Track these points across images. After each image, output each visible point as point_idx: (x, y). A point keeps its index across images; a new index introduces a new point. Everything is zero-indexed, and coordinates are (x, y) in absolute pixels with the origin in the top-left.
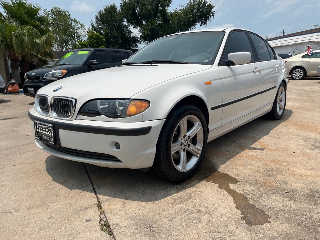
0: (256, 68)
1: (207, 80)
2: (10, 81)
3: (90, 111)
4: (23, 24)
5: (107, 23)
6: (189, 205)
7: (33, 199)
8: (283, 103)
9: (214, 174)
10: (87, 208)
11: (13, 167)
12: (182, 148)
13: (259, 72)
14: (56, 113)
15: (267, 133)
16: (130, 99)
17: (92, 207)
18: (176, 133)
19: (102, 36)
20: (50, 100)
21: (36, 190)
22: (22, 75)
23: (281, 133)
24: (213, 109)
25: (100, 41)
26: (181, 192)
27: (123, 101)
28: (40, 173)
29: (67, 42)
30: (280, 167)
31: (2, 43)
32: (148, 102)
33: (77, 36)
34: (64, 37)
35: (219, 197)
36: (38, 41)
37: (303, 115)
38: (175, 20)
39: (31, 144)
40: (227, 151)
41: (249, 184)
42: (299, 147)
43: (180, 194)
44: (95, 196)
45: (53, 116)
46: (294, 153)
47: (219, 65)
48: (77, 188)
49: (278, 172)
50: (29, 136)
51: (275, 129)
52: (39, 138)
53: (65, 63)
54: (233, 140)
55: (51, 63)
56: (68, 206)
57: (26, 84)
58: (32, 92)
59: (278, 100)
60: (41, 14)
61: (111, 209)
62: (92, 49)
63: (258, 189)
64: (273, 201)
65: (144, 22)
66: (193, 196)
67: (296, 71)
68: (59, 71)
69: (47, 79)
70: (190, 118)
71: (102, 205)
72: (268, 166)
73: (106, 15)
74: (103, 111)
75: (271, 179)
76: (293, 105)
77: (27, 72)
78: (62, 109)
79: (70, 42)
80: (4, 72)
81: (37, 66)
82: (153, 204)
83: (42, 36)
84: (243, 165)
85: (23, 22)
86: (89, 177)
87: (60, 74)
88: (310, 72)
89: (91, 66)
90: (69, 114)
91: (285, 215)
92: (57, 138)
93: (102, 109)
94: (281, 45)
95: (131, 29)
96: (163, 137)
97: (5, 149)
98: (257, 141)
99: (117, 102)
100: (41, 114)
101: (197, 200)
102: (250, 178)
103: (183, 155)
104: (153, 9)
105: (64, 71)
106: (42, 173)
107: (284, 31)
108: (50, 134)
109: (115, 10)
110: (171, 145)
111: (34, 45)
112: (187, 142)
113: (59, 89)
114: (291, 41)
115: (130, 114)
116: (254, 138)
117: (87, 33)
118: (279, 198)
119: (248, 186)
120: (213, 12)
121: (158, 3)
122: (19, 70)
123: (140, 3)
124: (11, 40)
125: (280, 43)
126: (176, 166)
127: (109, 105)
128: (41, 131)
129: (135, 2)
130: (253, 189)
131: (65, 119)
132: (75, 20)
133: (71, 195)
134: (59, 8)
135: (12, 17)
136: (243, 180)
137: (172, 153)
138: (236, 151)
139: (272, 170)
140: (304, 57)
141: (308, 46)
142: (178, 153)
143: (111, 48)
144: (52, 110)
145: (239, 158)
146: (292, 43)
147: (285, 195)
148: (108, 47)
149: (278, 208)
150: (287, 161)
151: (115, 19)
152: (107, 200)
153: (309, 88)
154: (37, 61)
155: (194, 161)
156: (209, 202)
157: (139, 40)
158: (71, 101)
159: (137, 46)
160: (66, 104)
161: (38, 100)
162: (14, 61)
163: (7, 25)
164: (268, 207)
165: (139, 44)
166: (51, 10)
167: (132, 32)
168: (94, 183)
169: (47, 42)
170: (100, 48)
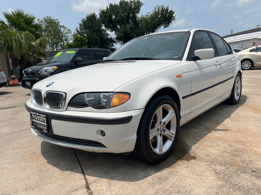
0: (217, 62)
1: (178, 74)
2: (11, 76)
3: (77, 103)
4: (21, 30)
5: (89, 28)
6: (167, 185)
7: (29, 180)
8: (239, 90)
9: (186, 155)
10: (77, 190)
11: (13, 151)
12: (158, 133)
13: (220, 65)
14: (49, 105)
15: (228, 116)
16: (113, 92)
17: (81, 188)
18: (154, 120)
19: (85, 38)
20: (44, 94)
21: (32, 172)
22: (21, 71)
23: (240, 116)
24: (183, 98)
25: (84, 42)
26: (159, 172)
27: (107, 94)
28: (36, 156)
29: (57, 44)
30: (244, 147)
31: (5, 46)
32: (129, 94)
33: (65, 39)
34: (54, 40)
35: (193, 177)
36: (33, 43)
37: (256, 99)
38: (144, 24)
39: (28, 129)
40: (195, 133)
41: (219, 164)
42: (257, 128)
43: (159, 174)
44: (84, 178)
45: (46, 108)
46: (254, 134)
47: (187, 60)
48: (67, 170)
49: (243, 152)
50: (26, 123)
51: (234, 112)
52: (34, 127)
53: (56, 61)
54: (199, 123)
55: (45, 61)
56: (60, 188)
57: (24, 79)
58: (29, 85)
59: (235, 88)
60: (36, 22)
61: (98, 190)
62: (78, 49)
63: (228, 169)
64: (242, 180)
65: (118, 26)
66: (170, 176)
67: (245, 63)
68: (51, 68)
69: (41, 74)
70: (165, 107)
71: (90, 186)
72: (233, 146)
73: (88, 22)
74: (89, 103)
75: (238, 159)
76: (246, 91)
77: (25, 69)
78: (54, 102)
79: (59, 44)
80: (6, 69)
81: (33, 64)
82: (136, 184)
83: (37, 39)
84: (211, 146)
85: (21, 29)
86: (78, 159)
87: (52, 70)
88: (256, 64)
89: (77, 63)
90: (60, 106)
91: (255, 193)
92: (50, 127)
93: (88, 101)
94: (231, 42)
95: (108, 32)
96: (143, 125)
97: (6, 135)
98: (220, 124)
99: (102, 95)
100: (36, 106)
101: (174, 180)
102: (219, 158)
103: (160, 139)
104: (126, 16)
105: (55, 67)
106: (37, 156)
107: (232, 31)
108: (44, 124)
109: (95, 17)
110: (149, 132)
111: (30, 46)
112: (163, 128)
113: (51, 85)
114: (239, 38)
115: (113, 105)
116: (217, 121)
117: (72, 36)
118: (247, 176)
119: (218, 167)
120: (174, 16)
121: (129, 11)
122: (19, 67)
123: (115, 11)
124: (12, 43)
125: (230, 40)
126: (154, 149)
127: (95, 97)
128: (36, 121)
129: (111, 11)
130: (224, 168)
131: (56, 110)
132: (63, 27)
133: (62, 177)
134: (51, 17)
135: (12, 25)
136: (213, 161)
137: (151, 138)
138: (203, 133)
139: (237, 150)
140: (251, 51)
141: (253, 42)
142: (155, 138)
143: (93, 48)
144: (45, 103)
145: (207, 140)
146: (239, 40)
147: (253, 174)
148: (89, 47)
149: (248, 187)
150: (249, 142)
151: (95, 25)
152: (94, 181)
153: (258, 76)
154: (33, 59)
155: (169, 144)
156: (186, 182)
157: (115, 41)
158: (62, 95)
159: (113, 45)
160: (58, 97)
161: (33, 94)
162: (14, 60)
163: (9, 32)
164: (239, 186)
165: (114, 44)
166: (44, 19)
167: (109, 35)
168: (82, 165)
169: (41, 44)
170: (83, 48)
